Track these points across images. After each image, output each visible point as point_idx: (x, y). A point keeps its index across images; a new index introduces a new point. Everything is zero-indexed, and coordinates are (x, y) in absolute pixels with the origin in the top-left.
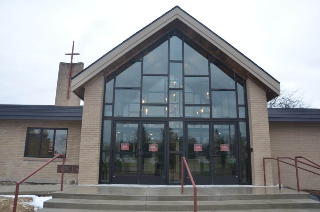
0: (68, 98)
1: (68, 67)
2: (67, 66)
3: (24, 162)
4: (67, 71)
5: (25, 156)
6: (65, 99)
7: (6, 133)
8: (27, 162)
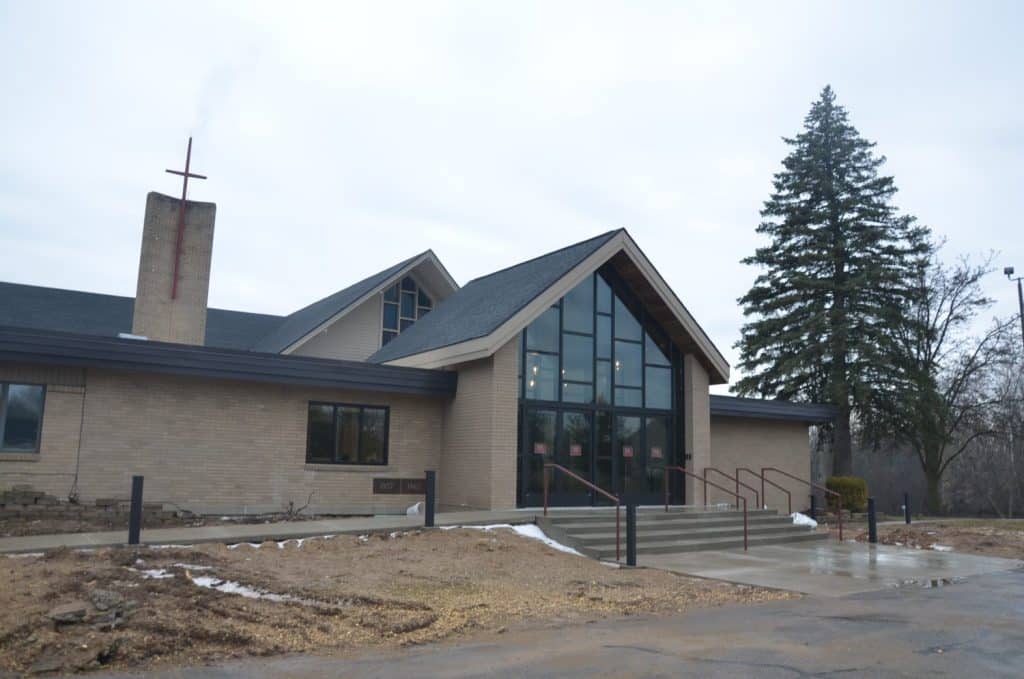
0: (174, 296)
1: (173, 209)
2: (170, 205)
3: (309, 473)
4: (170, 220)
5: (307, 462)
6: (165, 297)
7: (264, 410)
8: (313, 473)
